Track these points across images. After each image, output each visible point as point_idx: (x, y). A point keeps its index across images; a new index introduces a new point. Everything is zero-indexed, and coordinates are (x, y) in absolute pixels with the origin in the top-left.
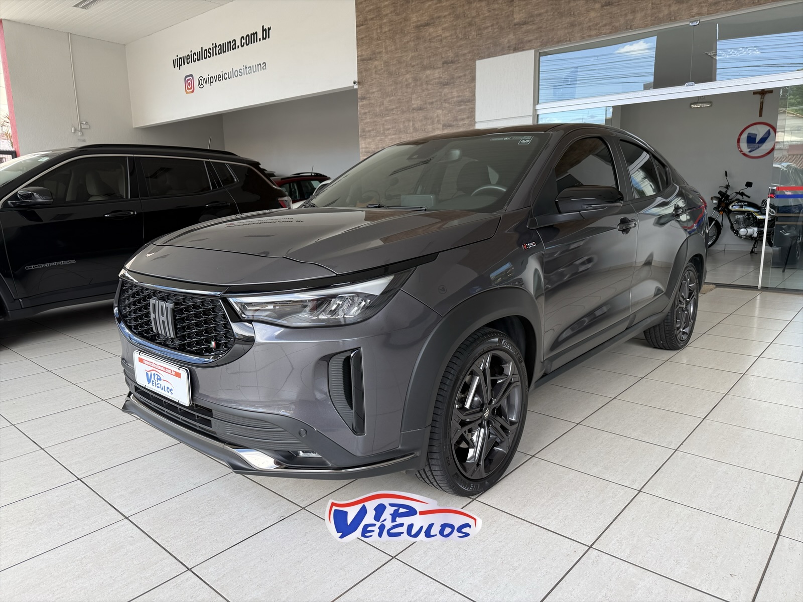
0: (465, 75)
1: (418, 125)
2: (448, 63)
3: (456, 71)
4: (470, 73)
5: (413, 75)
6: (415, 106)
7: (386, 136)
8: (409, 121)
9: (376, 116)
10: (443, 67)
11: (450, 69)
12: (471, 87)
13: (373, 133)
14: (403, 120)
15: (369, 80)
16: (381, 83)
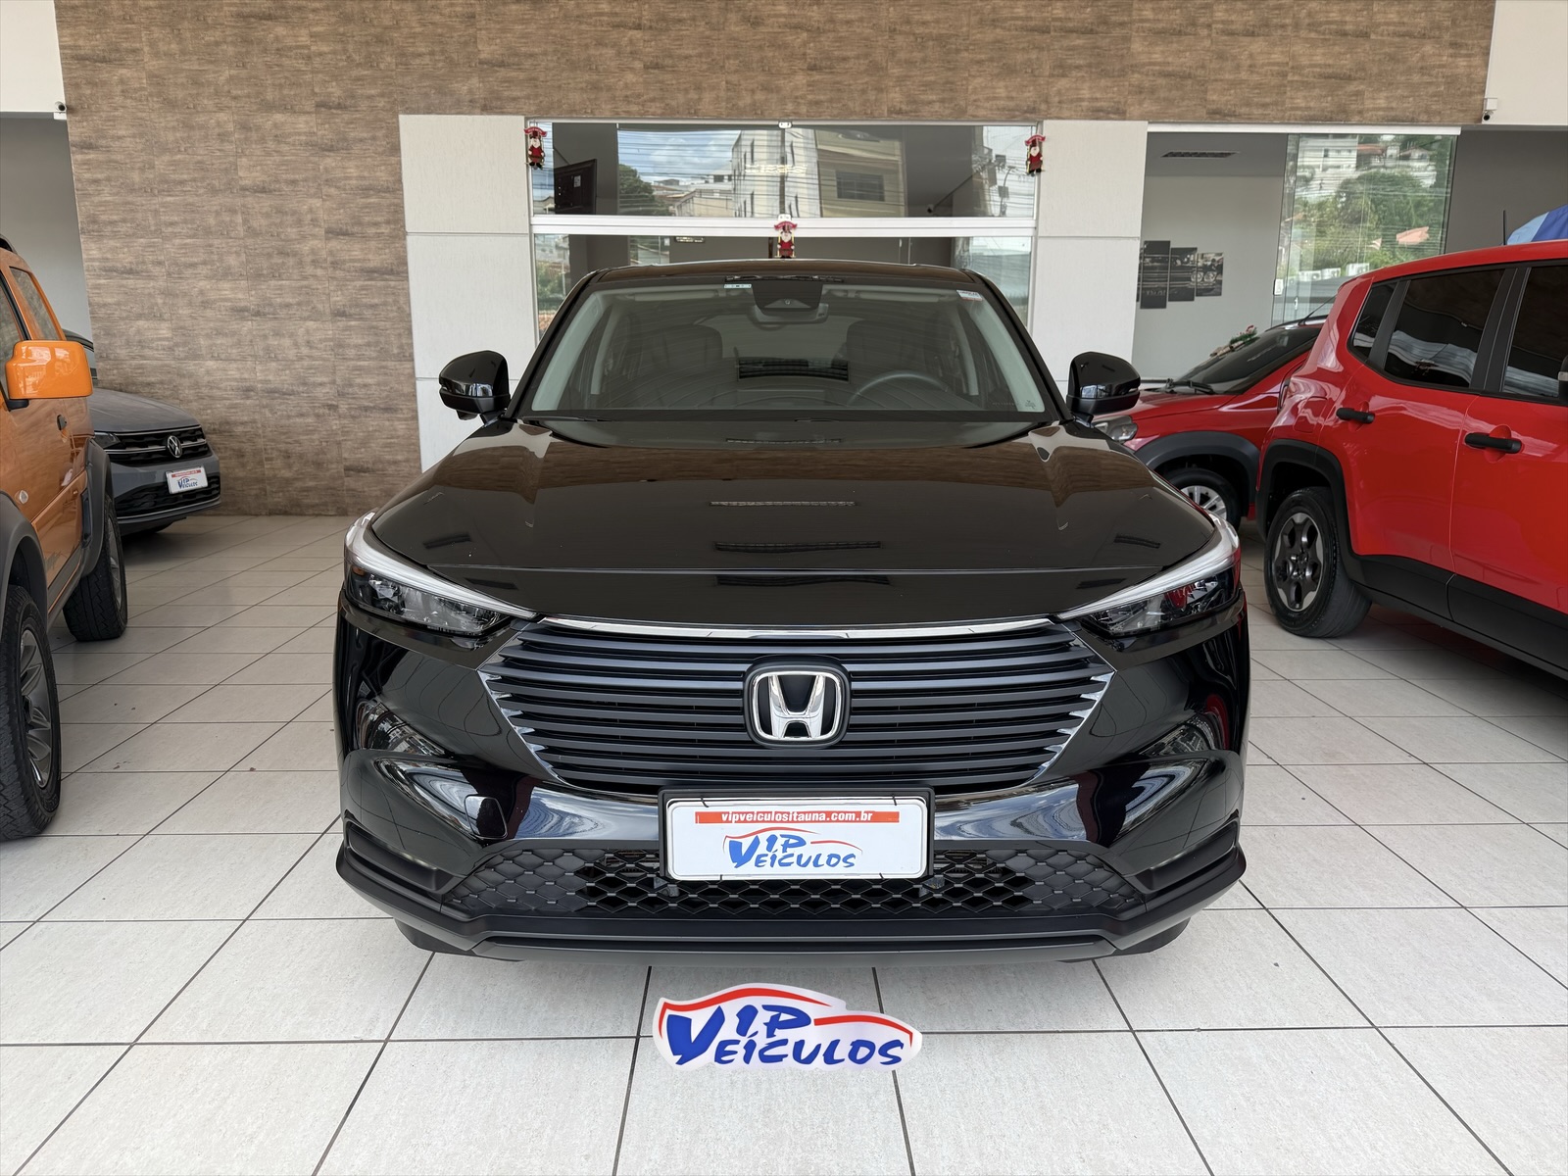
0: (374, 138)
1: (258, 223)
2: (330, 108)
3: (352, 126)
4: (387, 137)
5: (236, 117)
6: (243, 183)
7: (166, 239)
8: (233, 211)
9: (132, 191)
10: (317, 112)
11: (337, 120)
12: (391, 165)
13: (123, 228)
14: (215, 208)
15: (105, 108)
16: (141, 119)
